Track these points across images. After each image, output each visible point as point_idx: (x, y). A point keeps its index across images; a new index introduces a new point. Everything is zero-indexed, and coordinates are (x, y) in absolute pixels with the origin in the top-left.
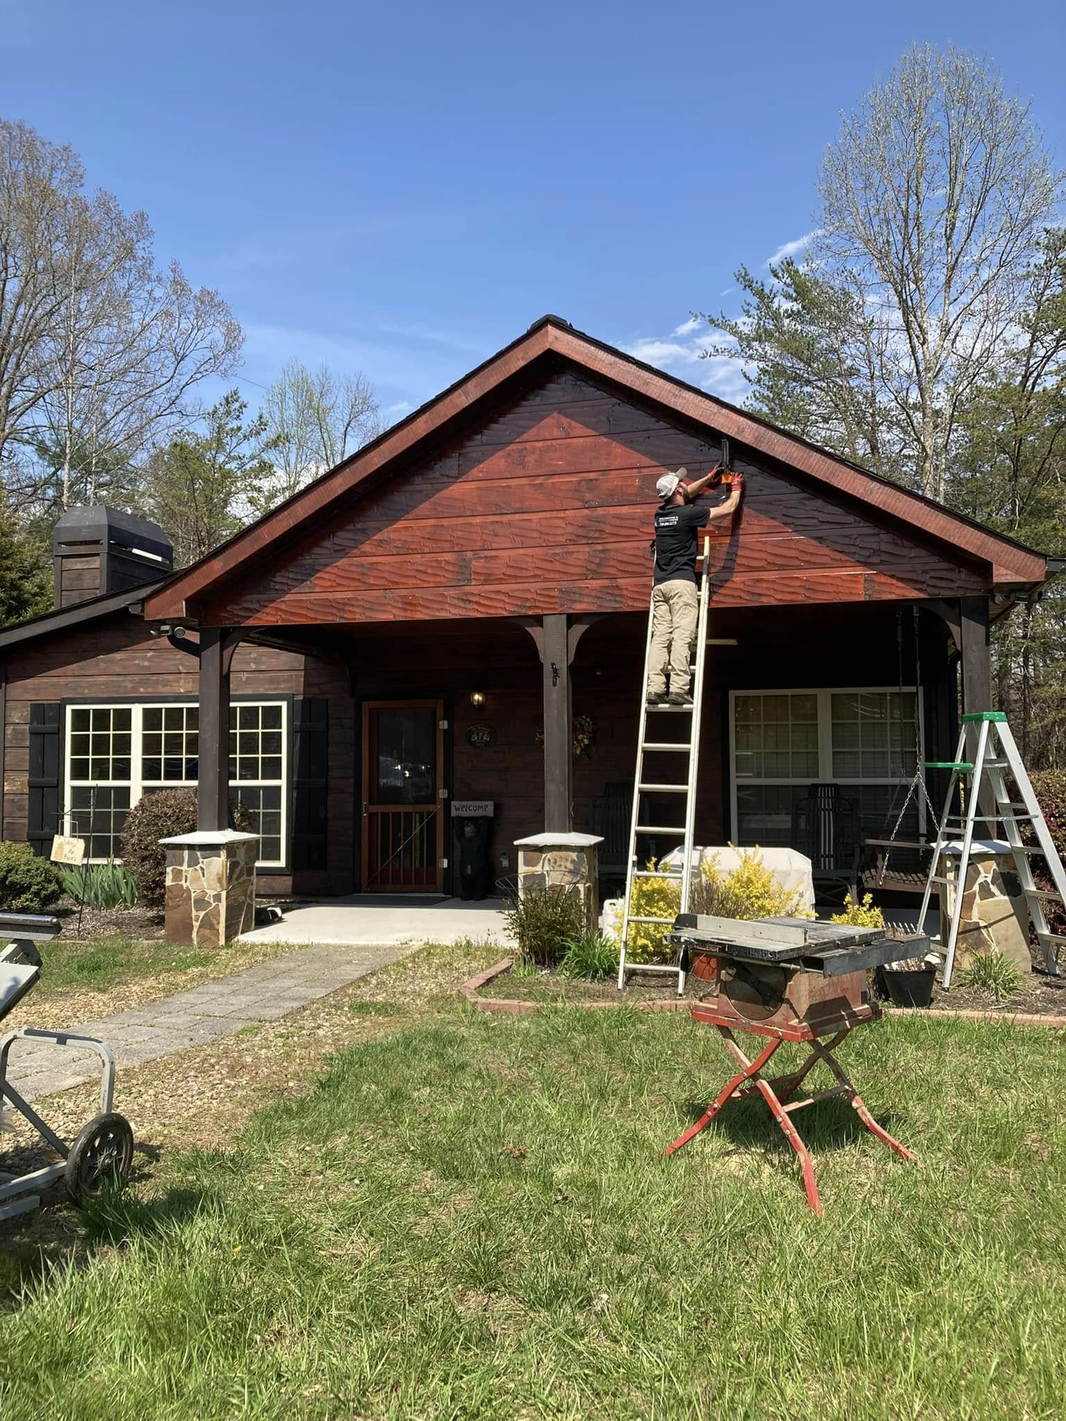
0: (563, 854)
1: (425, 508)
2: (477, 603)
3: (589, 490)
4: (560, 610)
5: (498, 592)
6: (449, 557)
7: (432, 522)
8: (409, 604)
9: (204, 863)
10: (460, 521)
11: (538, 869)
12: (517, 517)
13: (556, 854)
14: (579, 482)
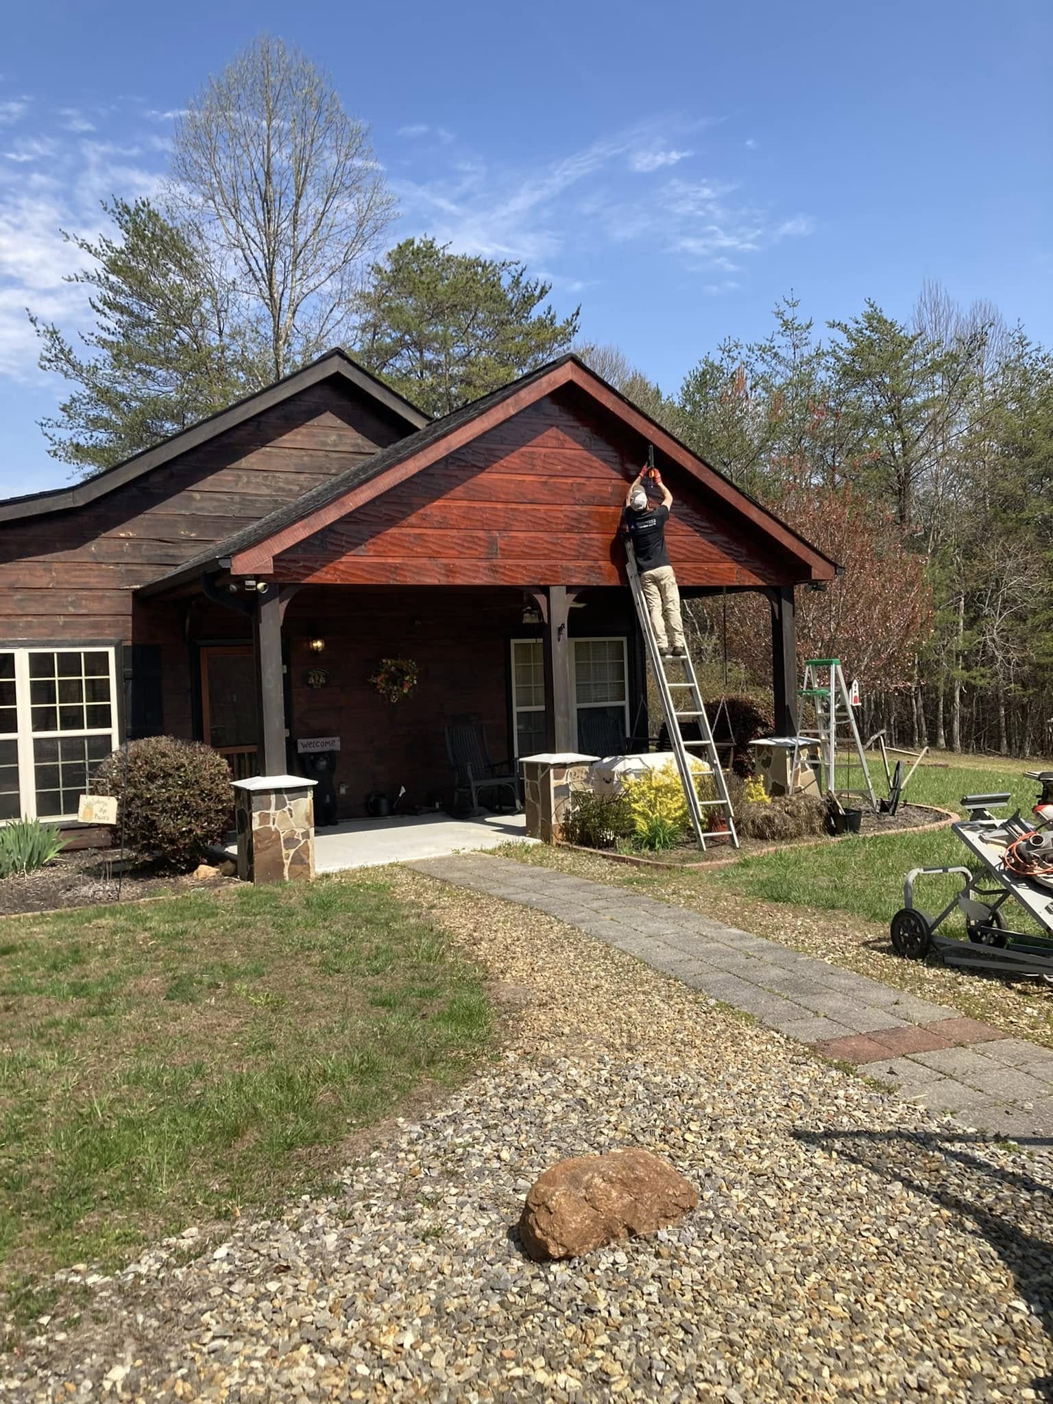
0: (580, 768)
1: (459, 491)
2: (503, 574)
3: (579, 490)
4: (563, 582)
5: (518, 566)
6: (481, 534)
7: (465, 503)
8: (450, 571)
9: (290, 804)
10: (488, 505)
11: (563, 782)
12: (529, 507)
13: (575, 768)
14: (572, 485)
